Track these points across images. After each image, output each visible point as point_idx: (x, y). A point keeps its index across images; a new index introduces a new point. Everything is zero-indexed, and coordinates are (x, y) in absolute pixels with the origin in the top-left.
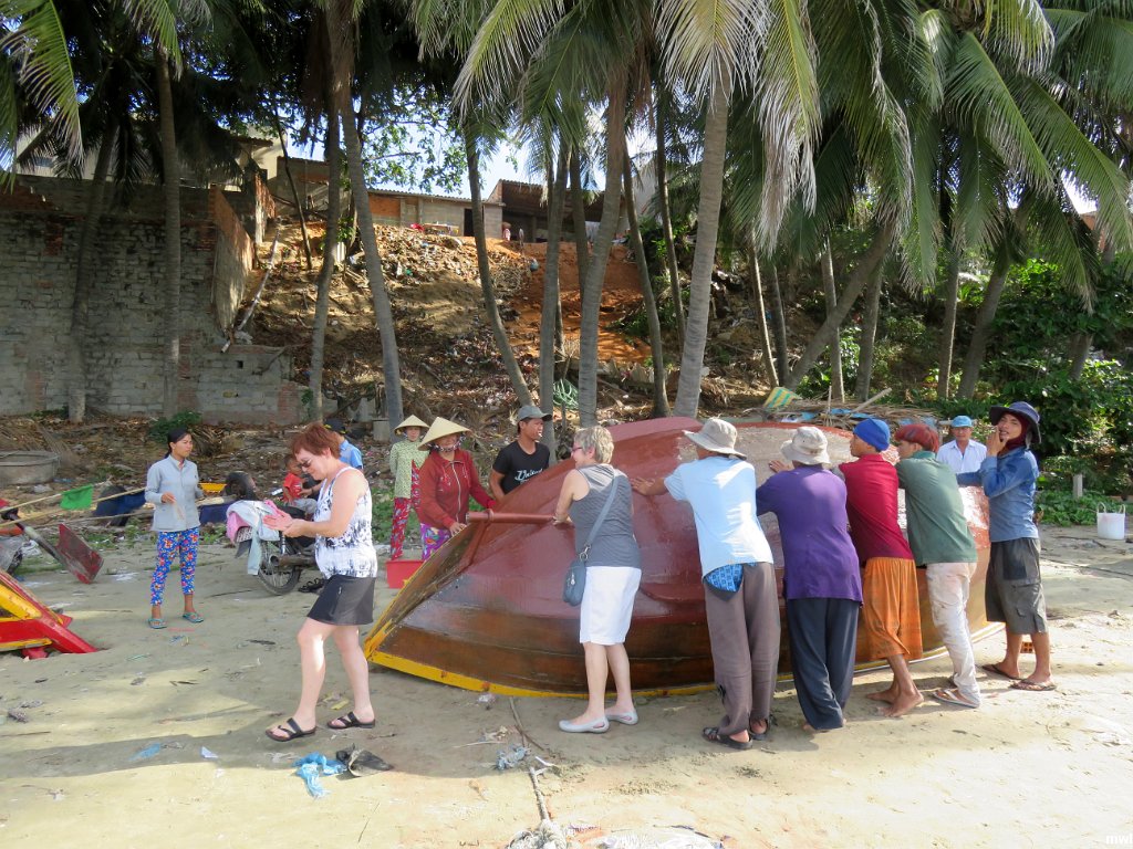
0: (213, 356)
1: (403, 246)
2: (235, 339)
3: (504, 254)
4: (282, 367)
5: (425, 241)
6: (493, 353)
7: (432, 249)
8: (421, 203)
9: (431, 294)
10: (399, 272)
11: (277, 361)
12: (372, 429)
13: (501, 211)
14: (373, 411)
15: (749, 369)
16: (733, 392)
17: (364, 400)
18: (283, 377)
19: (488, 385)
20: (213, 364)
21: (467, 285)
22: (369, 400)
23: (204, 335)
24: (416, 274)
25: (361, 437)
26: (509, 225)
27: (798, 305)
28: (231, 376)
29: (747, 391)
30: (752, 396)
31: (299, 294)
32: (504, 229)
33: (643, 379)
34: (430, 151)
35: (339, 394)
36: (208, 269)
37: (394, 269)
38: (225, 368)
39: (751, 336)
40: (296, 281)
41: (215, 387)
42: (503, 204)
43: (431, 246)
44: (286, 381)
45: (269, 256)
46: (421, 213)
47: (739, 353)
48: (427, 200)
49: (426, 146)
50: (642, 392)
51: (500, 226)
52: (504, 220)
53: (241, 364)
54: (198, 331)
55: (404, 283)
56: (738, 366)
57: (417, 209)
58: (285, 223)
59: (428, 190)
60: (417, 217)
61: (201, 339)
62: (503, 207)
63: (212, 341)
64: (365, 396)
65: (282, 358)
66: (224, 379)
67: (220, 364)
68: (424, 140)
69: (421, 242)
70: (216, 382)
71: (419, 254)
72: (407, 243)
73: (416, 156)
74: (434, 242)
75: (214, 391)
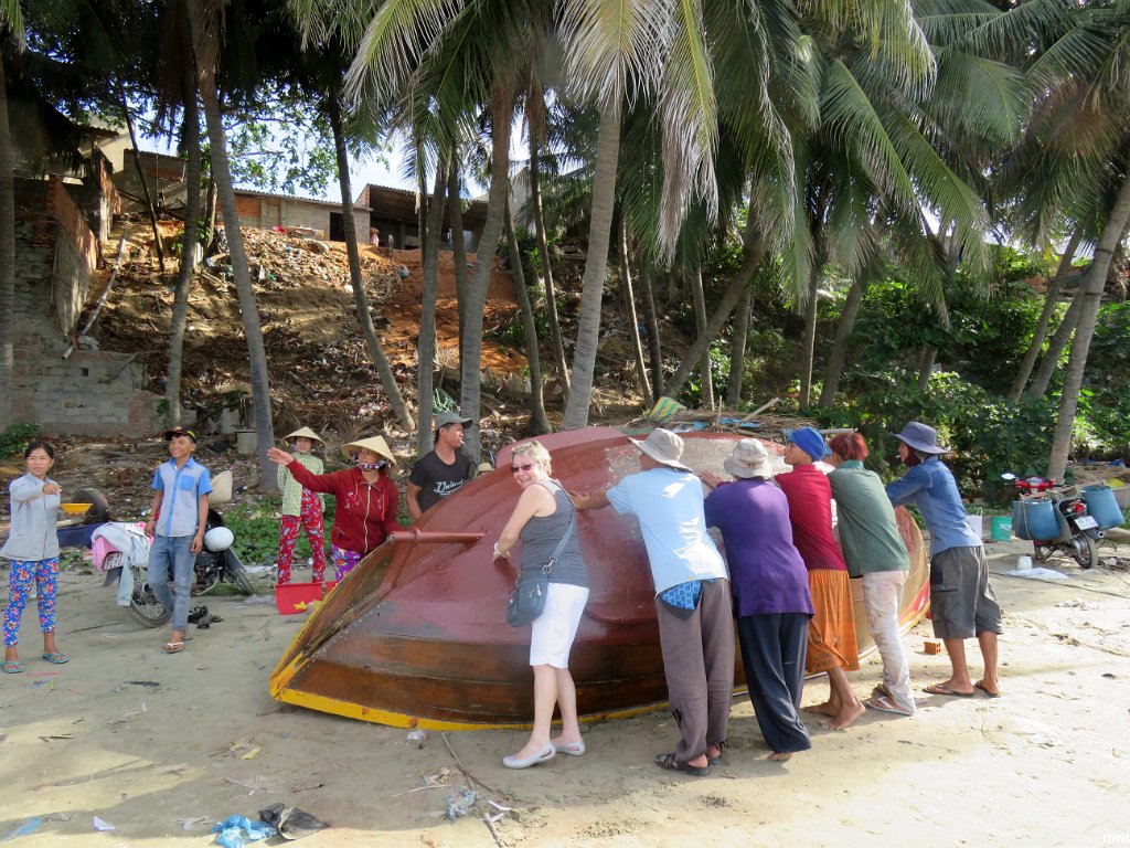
0: (53, 362)
1: (265, 248)
2: (78, 344)
3: (373, 260)
4: (133, 375)
5: (288, 244)
6: (364, 362)
7: (297, 253)
8: (283, 205)
9: (298, 300)
10: (262, 276)
11: (127, 369)
12: (236, 441)
13: (368, 216)
14: (237, 422)
15: (622, 378)
16: (608, 402)
17: (226, 412)
18: (135, 386)
19: (360, 395)
20: (53, 372)
21: (335, 291)
22: (232, 411)
23: (42, 339)
24: (279, 279)
25: (224, 449)
26: (376, 230)
27: (667, 317)
28: (74, 384)
29: (621, 402)
30: (626, 405)
31: (150, 296)
32: (371, 234)
33: (519, 389)
34: (293, 151)
35: (199, 404)
36: (46, 266)
37: (256, 273)
38: (67, 376)
39: (623, 347)
40: (146, 283)
41: (55, 396)
42: (371, 209)
43: (295, 250)
44: (139, 390)
45: (116, 256)
46: (283, 216)
47: (613, 364)
48: (290, 202)
49: (289, 145)
50: (519, 403)
51: (367, 232)
52: (371, 226)
53: (85, 372)
54: (35, 335)
55: (268, 287)
56: (611, 376)
57: (279, 211)
58: (132, 220)
59: (292, 191)
60: (280, 219)
61: (39, 344)
62: (371, 213)
63: (52, 346)
64: (226, 406)
65: (133, 365)
66: (66, 388)
67: (61, 371)
68: (288, 139)
69: (284, 245)
70: (56, 391)
71: (283, 258)
72: (270, 246)
73: (279, 155)
74: (299, 246)
75: (55, 401)
